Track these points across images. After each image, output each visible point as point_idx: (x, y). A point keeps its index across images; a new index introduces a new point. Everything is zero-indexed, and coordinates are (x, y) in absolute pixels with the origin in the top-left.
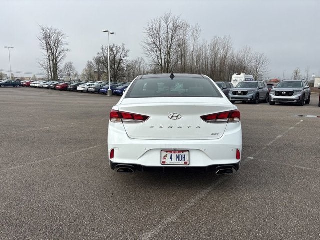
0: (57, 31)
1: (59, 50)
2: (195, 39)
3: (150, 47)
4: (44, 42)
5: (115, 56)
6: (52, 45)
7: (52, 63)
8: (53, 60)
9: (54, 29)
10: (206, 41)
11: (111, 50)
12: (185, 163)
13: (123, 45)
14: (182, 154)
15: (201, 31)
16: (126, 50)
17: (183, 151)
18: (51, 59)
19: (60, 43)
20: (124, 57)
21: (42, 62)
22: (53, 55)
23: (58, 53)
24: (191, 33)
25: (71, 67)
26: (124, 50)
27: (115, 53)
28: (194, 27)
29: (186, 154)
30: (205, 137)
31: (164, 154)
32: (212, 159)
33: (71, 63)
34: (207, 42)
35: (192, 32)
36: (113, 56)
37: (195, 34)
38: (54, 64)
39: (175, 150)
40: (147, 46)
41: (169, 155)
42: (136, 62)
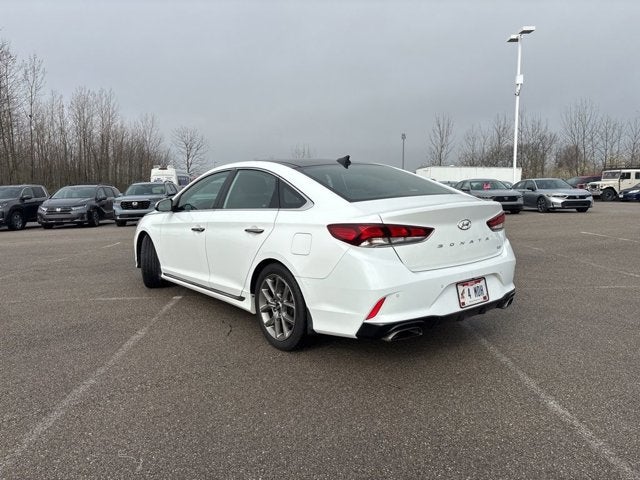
2: (34, 89)
10: (59, 96)
12: (485, 298)
14: (478, 284)
15: (44, 72)
17: (478, 280)
24: (20, 75)
28: (27, 61)
29: (482, 283)
31: (461, 288)
32: (505, 284)
34: (61, 97)
35: (22, 71)
37: (31, 78)
39: (473, 279)
41: (466, 288)
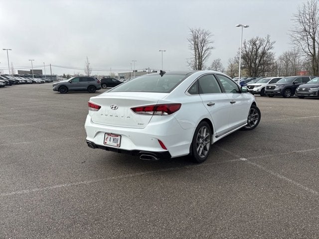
0: (204, 31)
1: (205, 48)
3: (299, 35)
4: (193, 43)
5: (257, 50)
6: (199, 45)
7: (197, 61)
8: (199, 59)
9: (202, 30)
11: (254, 44)
13: (268, 36)
14: (116, 137)
16: (271, 42)
17: (117, 135)
18: (197, 58)
19: (206, 42)
20: (268, 49)
21: (189, 61)
22: (199, 54)
23: (203, 51)
25: (218, 64)
26: (268, 42)
27: (258, 47)
29: (119, 137)
30: (134, 126)
31: (107, 136)
32: (136, 144)
33: (219, 60)
36: (256, 50)
38: (199, 63)
39: (112, 134)
40: (296, 35)
41: (109, 137)
42: (292, 54)
